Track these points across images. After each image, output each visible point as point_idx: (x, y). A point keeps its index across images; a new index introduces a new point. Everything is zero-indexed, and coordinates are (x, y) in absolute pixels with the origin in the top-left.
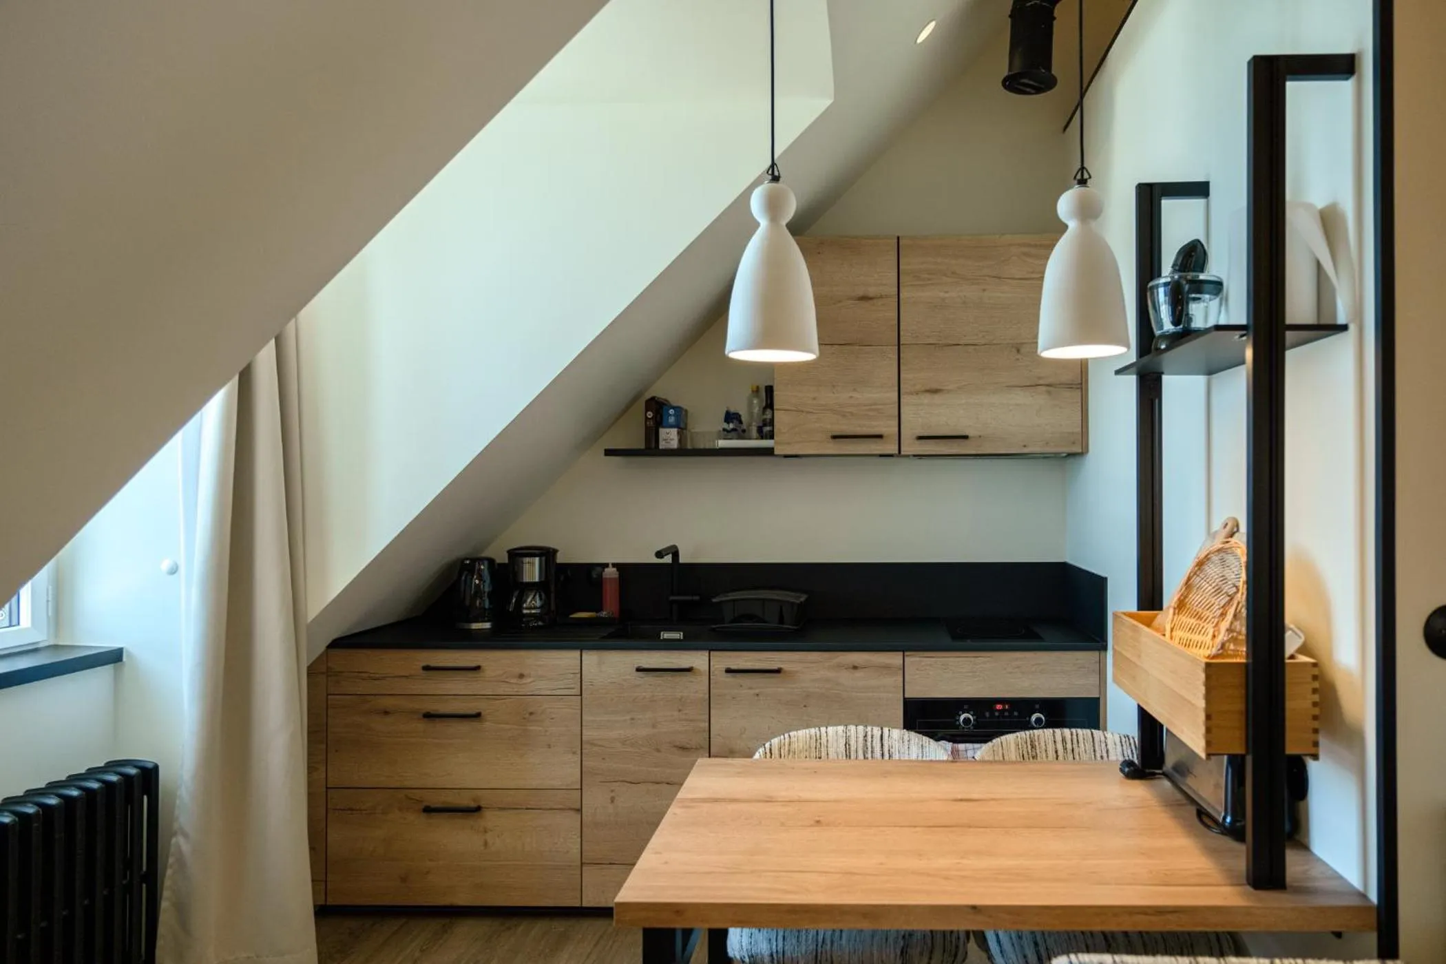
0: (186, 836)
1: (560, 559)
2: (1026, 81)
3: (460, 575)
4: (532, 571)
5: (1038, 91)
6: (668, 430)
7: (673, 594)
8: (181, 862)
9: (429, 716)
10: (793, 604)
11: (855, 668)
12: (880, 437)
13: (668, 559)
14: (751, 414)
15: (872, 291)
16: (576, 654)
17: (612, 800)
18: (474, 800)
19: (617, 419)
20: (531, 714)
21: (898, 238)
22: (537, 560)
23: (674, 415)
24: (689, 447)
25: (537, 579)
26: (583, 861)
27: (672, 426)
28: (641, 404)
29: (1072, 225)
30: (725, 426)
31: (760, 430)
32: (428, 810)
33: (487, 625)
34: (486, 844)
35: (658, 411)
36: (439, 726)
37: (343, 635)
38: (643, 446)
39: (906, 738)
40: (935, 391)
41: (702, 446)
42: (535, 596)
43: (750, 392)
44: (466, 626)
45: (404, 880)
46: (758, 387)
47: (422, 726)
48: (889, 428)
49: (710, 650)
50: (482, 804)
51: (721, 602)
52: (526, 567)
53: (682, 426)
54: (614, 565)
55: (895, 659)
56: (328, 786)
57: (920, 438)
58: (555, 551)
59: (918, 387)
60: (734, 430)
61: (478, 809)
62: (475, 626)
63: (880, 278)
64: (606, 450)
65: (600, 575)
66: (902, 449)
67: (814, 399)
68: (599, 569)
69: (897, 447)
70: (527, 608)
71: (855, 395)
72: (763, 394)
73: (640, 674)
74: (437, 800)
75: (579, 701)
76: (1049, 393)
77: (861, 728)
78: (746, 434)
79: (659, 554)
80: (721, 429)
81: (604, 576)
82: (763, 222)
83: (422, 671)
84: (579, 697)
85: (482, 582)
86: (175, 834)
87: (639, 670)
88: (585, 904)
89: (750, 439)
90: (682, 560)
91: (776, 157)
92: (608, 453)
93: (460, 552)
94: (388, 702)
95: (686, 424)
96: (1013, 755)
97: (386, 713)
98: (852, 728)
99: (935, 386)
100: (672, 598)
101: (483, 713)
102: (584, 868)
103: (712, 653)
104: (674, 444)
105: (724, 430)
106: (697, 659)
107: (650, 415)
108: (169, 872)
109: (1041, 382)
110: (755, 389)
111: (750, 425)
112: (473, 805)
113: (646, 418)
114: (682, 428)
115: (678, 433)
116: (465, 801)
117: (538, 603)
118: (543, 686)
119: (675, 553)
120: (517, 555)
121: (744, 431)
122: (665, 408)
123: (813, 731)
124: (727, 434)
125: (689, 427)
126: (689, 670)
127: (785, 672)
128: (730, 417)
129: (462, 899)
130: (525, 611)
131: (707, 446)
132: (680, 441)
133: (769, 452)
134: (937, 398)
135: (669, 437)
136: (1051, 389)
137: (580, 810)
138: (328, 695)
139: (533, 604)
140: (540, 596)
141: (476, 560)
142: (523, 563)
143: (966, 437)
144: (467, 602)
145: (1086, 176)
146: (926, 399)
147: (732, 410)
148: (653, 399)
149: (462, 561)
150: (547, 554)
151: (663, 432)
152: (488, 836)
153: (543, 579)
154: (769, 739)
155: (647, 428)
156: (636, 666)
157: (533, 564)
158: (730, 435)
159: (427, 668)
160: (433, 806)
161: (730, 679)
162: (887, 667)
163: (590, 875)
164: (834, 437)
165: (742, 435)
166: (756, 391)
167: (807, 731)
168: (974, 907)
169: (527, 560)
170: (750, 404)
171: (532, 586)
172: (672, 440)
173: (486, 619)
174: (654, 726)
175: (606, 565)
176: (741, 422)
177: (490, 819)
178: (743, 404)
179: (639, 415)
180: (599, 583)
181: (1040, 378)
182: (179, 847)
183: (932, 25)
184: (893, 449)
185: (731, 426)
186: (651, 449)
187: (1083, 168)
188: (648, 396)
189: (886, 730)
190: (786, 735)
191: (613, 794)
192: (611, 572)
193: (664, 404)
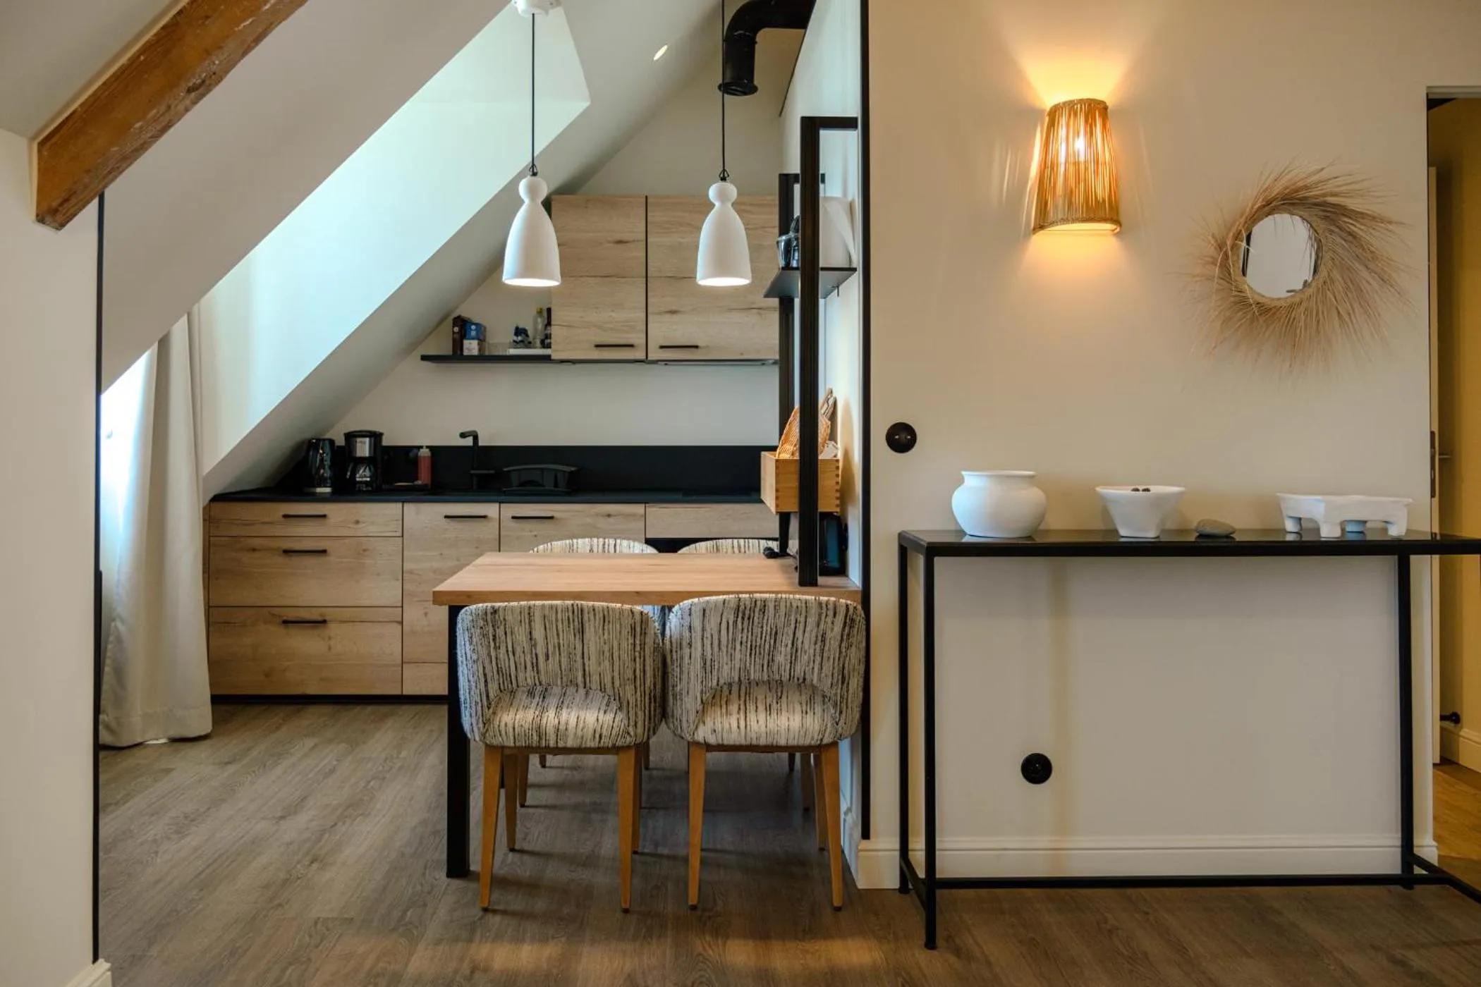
0: (123, 621)
1: (386, 442)
2: (733, 88)
3: (308, 451)
4: (363, 448)
5: (745, 94)
6: (472, 341)
7: (473, 469)
8: (119, 640)
9: (287, 552)
10: (564, 472)
11: (609, 516)
12: (632, 346)
13: (469, 442)
14: (536, 329)
15: (625, 237)
16: (399, 505)
17: (426, 614)
18: (321, 615)
19: (430, 333)
20: (365, 550)
21: (646, 197)
22: (367, 440)
23: (475, 330)
24: (487, 353)
25: (367, 454)
26: (404, 660)
27: (473, 339)
28: (450, 321)
29: (717, 204)
30: (515, 338)
31: (542, 342)
32: (286, 622)
33: (328, 490)
34: (330, 648)
35: (462, 325)
36: (295, 560)
37: (223, 492)
38: (450, 353)
39: (632, 545)
40: (673, 312)
41: (497, 354)
42: (365, 468)
43: (535, 312)
44: (312, 490)
45: (267, 675)
46: (541, 309)
47: (281, 560)
48: (639, 339)
49: (500, 503)
50: (327, 618)
51: (509, 471)
52: (358, 445)
53: (482, 338)
54: (427, 447)
55: (638, 509)
56: (211, 605)
57: (662, 347)
58: (381, 435)
59: (663, 309)
60: (521, 341)
61: (324, 622)
62: (319, 490)
63: (632, 226)
64: (422, 356)
65: (417, 456)
66: (649, 355)
67: (582, 317)
68: (415, 451)
69: (644, 354)
70: (360, 477)
71: (613, 314)
72: (545, 314)
73: (448, 520)
74: (292, 614)
75: (401, 543)
76: (759, 314)
77: (601, 540)
78: (532, 345)
79: (463, 435)
80: (512, 341)
81: (419, 454)
82: (527, 201)
83: (283, 519)
84: (401, 539)
85: (325, 455)
86: (114, 620)
87: (446, 517)
88: (405, 693)
89: (535, 348)
90: (481, 444)
91: (535, 155)
92: (424, 358)
93: (308, 435)
94: (256, 542)
95: (485, 336)
96: (704, 551)
97: (254, 550)
98: (595, 540)
99: (674, 308)
100: (472, 472)
101: (328, 551)
102: (404, 666)
103: (502, 505)
104: (475, 352)
105: (514, 341)
106: (491, 509)
107: (456, 329)
108: (110, 646)
109: (753, 306)
110: (539, 310)
111: (534, 338)
112: (320, 619)
113: (453, 331)
114: (481, 340)
115: (479, 344)
116: (314, 615)
117: (368, 473)
118: (373, 530)
119: (476, 438)
120: (351, 437)
121: (530, 343)
122: (468, 325)
123: (568, 541)
124: (516, 344)
125: (487, 340)
126: (484, 517)
127: (557, 519)
128: (519, 331)
129: (312, 690)
130: (358, 479)
131: (501, 354)
132: (480, 350)
133: (547, 359)
134: (675, 318)
135: (471, 347)
136: (761, 311)
137: (402, 623)
138: (210, 536)
139: (363, 475)
140: (370, 469)
141: (319, 440)
142: (356, 442)
143: (696, 347)
144: (314, 471)
145: (726, 175)
146: (667, 317)
147: (521, 326)
148: (459, 317)
149: (310, 441)
150: (376, 437)
151: (466, 342)
152: (332, 643)
153: (372, 455)
154: (537, 546)
155: (454, 340)
156: (445, 514)
157: (365, 443)
158: (518, 346)
159: (286, 516)
160: (290, 619)
161: (514, 524)
162: (634, 515)
163: (409, 671)
164: (597, 346)
165: (529, 345)
166: (540, 312)
167: (564, 542)
168: (637, 593)
169: (359, 440)
170: (535, 323)
171: (362, 460)
172: (474, 349)
173: (328, 485)
174: (458, 560)
175: (421, 447)
176: (527, 336)
177: (333, 629)
178: (529, 322)
179: (448, 329)
180: (415, 461)
181: (754, 303)
182: (116, 627)
183: (665, 47)
184: (641, 356)
185: (520, 338)
186: (457, 356)
187: (724, 170)
188: (456, 314)
189: (618, 541)
190: (549, 544)
191: (426, 610)
192: (425, 453)
193: (466, 321)
